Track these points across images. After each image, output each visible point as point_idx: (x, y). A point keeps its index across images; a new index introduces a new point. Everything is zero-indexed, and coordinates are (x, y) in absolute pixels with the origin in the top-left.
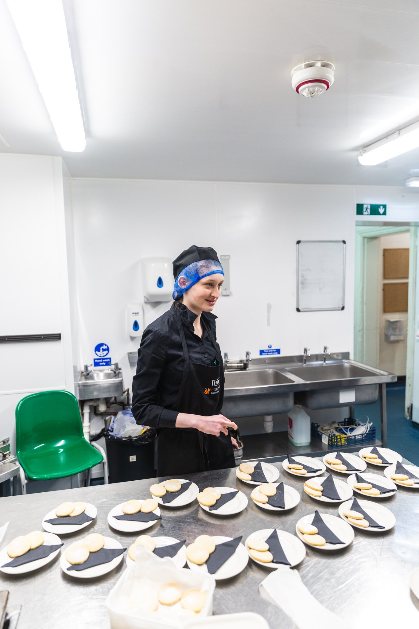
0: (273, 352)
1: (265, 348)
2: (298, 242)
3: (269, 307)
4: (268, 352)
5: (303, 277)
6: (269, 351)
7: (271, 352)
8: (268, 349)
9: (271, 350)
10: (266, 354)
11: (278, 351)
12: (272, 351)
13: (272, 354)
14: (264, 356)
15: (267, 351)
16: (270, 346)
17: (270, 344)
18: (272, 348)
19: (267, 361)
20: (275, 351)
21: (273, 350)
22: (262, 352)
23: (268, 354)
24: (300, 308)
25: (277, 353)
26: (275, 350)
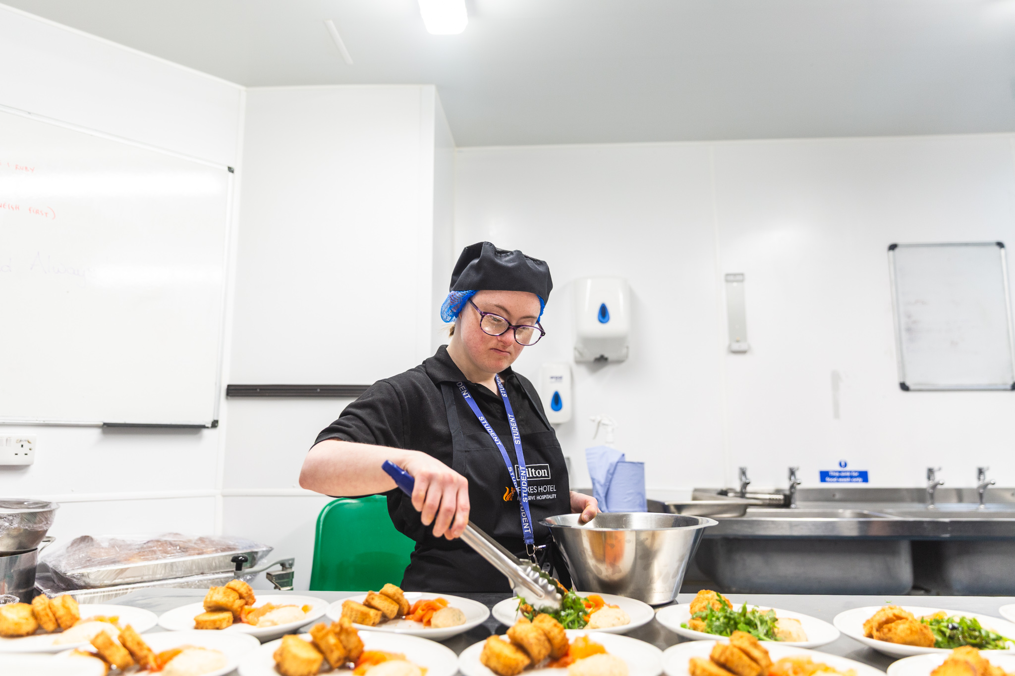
0: (851, 477)
1: (832, 467)
2: (893, 247)
3: (836, 378)
4: (840, 477)
5: (909, 317)
6: (843, 474)
7: (845, 477)
8: (839, 469)
9: (846, 472)
10: (835, 479)
11: (864, 476)
12: (848, 474)
13: (848, 482)
14: (830, 485)
15: (837, 474)
16: (843, 464)
17: (843, 458)
18: (847, 469)
19: (838, 496)
20: (856, 474)
21: (851, 472)
22: (824, 476)
23: (840, 479)
24: (908, 383)
25: (860, 479)
26: (856, 472)
